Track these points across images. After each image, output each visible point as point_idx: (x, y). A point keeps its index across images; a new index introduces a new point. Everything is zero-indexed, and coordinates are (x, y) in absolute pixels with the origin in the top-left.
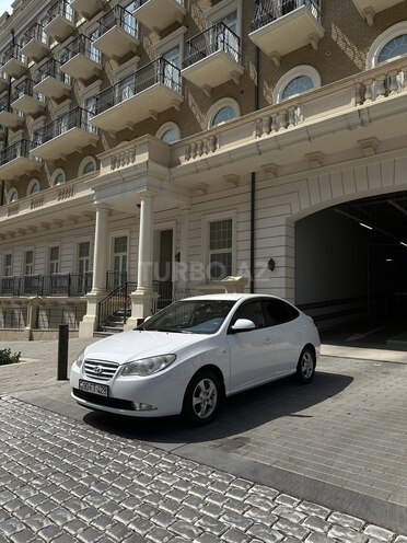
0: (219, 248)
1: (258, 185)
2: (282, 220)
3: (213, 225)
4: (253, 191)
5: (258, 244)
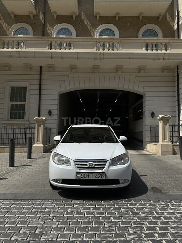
0: (17, 101)
1: (43, 73)
2: (56, 93)
3: (13, 89)
4: (40, 75)
5: (42, 102)
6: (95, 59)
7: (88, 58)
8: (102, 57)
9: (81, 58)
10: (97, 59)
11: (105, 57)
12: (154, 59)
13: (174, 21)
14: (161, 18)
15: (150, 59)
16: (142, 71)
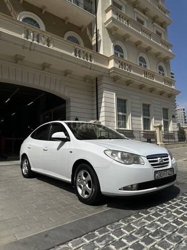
6: (24, 47)
7: (15, 44)
8: (33, 47)
9: (6, 41)
10: (26, 48)
11: (36, 49)
12: (83, 66)
13: (92, 37)
14: (83, 30)
15: (80, 65)
16: (68, 75)
